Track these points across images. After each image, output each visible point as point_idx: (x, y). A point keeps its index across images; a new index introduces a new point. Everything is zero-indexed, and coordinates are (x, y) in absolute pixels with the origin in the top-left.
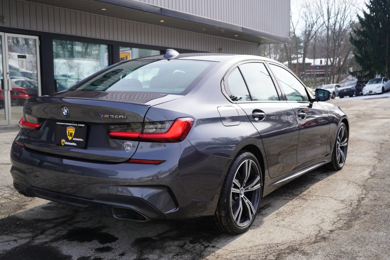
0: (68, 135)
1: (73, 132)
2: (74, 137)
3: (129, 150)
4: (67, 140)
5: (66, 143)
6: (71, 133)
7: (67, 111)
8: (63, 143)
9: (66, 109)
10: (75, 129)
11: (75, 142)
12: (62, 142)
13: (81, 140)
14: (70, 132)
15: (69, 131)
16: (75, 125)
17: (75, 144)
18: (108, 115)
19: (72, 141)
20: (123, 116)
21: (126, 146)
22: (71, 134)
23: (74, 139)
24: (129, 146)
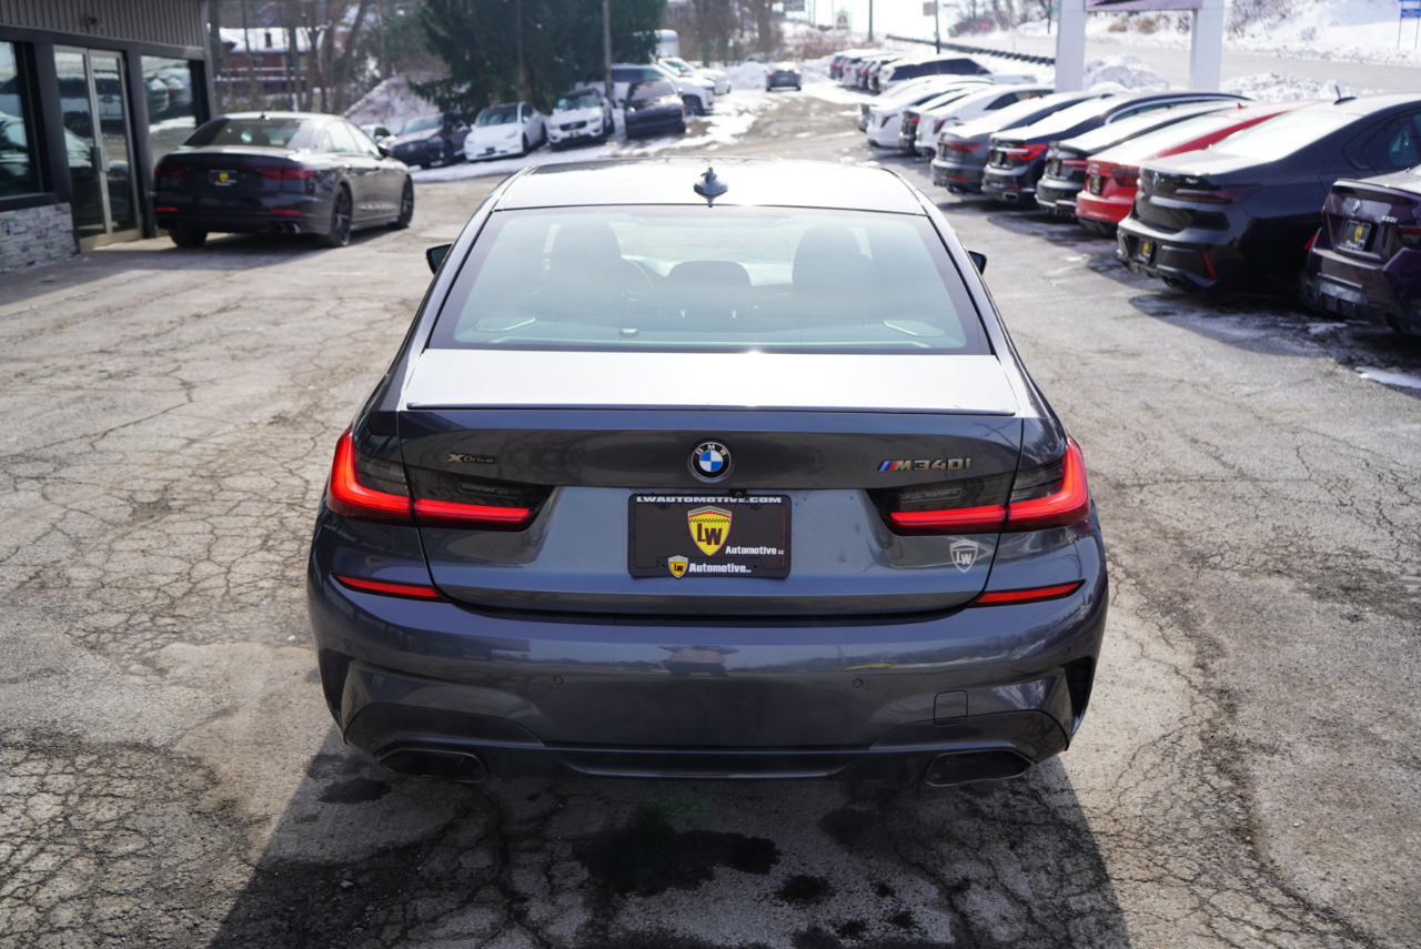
0: (700, 539)
1: (725, 528)
2: (731, 541)
3: (967, 565)
4: (699, 557)
5: (693, 568)
6: (713, 530)
7: (725, 457)
8: (680, 568)
9: (718, 449)
10: (730, 514)
11: (738, 559)
12: (672, 567)
13: (773, 551)
14: (710, 526)
15: (700, 526)
16: (733, 500)
17: (743, 569)
18: (908, 462)
19: (720, 558)
20: (960, 461)
21: (955, 553)
22: (713, 536)
23: (728, 550)
24: (968, 552)
